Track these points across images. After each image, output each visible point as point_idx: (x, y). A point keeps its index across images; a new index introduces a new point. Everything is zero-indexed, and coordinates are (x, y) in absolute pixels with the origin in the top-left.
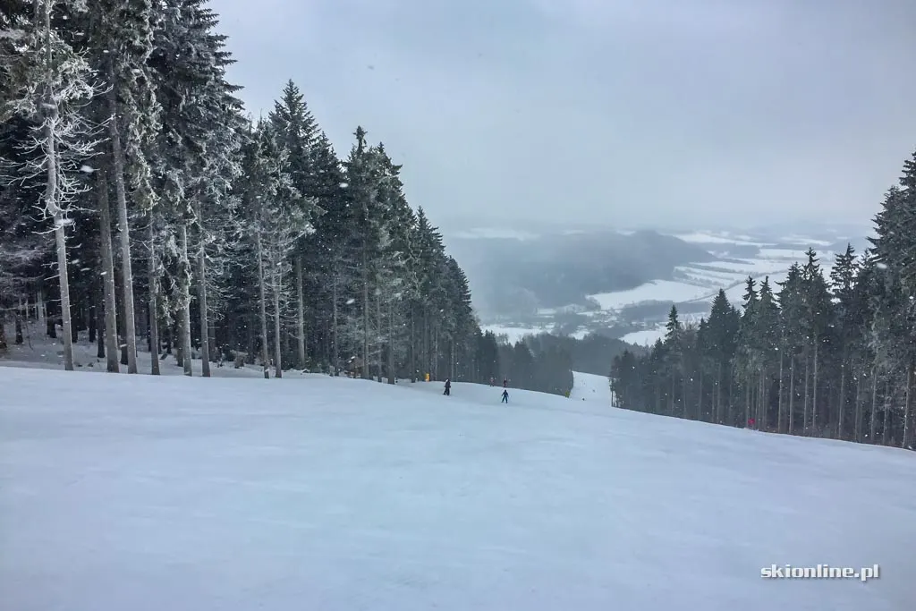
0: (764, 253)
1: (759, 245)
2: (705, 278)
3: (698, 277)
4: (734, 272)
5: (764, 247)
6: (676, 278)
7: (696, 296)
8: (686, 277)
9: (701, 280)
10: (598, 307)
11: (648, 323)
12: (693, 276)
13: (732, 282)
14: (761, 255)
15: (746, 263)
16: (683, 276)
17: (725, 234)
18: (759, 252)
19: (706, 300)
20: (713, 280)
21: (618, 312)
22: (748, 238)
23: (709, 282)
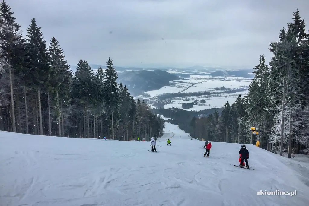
0: (191, 76)
1: (189, 74)
2: (180, 85)
3: (178, 85)
4: (187, 83)
5: (191, 75)
6: (171, 85)
7: (179, 91)
8: (174, 85)
9: (179, 86)
10: (149, 96)
11: (169, 101)
12: (176, 84)
13: (188, 86)
14: (190, 77)
15: (189, 80)
16: (173, 85)
17: (176, 70)
18: (190, 76)
19: (183, 92)
20: (183, 86)
21: (157, 97)
22: (184, 72)
23: (181, 86)
